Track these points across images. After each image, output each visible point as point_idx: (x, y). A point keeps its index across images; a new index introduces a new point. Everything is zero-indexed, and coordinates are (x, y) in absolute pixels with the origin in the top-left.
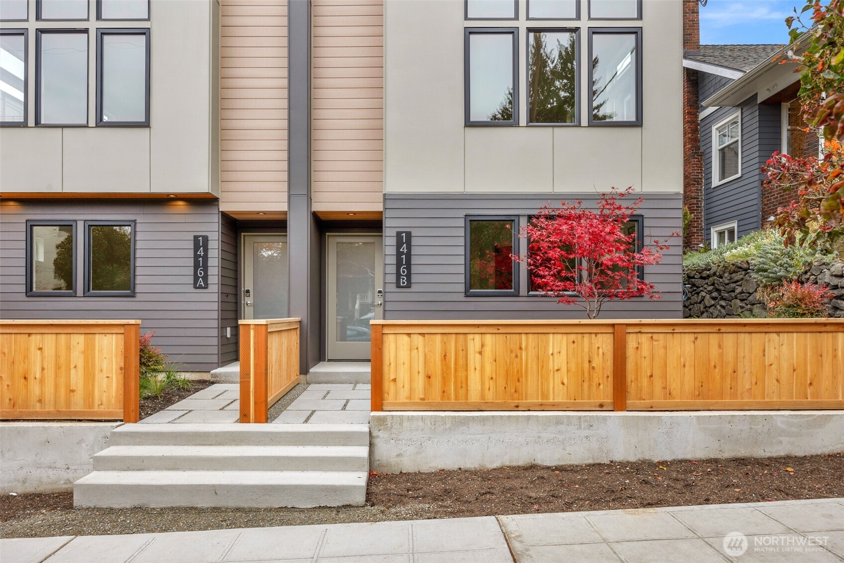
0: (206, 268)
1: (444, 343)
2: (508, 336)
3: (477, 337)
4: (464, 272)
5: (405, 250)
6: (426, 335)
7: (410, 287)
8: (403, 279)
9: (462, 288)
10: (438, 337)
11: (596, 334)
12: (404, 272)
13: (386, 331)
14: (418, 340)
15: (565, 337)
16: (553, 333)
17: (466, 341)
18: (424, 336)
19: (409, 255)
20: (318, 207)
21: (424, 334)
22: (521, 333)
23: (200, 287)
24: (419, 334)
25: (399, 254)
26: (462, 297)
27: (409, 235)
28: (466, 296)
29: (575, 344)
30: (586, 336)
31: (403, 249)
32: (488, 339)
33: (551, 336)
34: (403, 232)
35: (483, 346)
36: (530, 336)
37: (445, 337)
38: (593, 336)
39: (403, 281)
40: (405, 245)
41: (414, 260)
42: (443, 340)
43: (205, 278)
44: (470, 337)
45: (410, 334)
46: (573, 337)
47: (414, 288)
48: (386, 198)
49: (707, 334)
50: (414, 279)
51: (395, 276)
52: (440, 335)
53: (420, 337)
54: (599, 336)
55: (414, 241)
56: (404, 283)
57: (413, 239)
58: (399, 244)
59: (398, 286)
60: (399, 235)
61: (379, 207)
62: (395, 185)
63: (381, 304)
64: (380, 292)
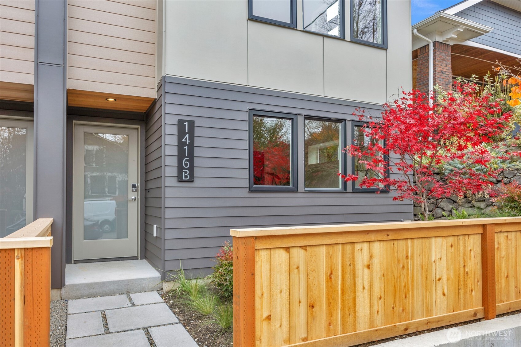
1: (330, 257)
2: (396, 243)
3: (366, 246)
4: (248, 167)
5: (188, 141)
6: (308, 248)
7: (192, 181)
8: (186, 172)
9: (246, 183)
10: (323, 250)
11: (469, 235)
12: (186, 165)
13: (259, 245)
14: (299, 255)
15: (445, 240)
16: (435, 237)
17: (353, 253)
18: (306, 250)
19: (192, 146)
21: (306, 246)
22: (407, 239)
24: (300, 247)
25: (181, 145)
26: (245, 193)
27: (192, 124)
28: (251, 191)
29: (453, 248)
30: (461, 237)
31: (186, 139)
32: (377, 247)
33: (433, 239)
34: (186, 121)
35: (371, 257)
36: (416, 241)
37: (331, 249)
38: (467, 237)
39: (186, 175)
40: (187, 135)
41: (197, 152)
42: (329, 252)
44: (358, 246)
45: (288, 248)
46: (451, 240)
47: (198, 182)
48: (163, 83)
50: (198, 172)
51: (176, 169)
52: (325, 247)
53: (301, 252)
54: (471, 237)
55: (198, 132)
56: (186, 177)
57: (196, 129)
58: (181, 134)
59: (180, 180)
60: (181, 124)
63: (135, 199)
64: (134, 186)
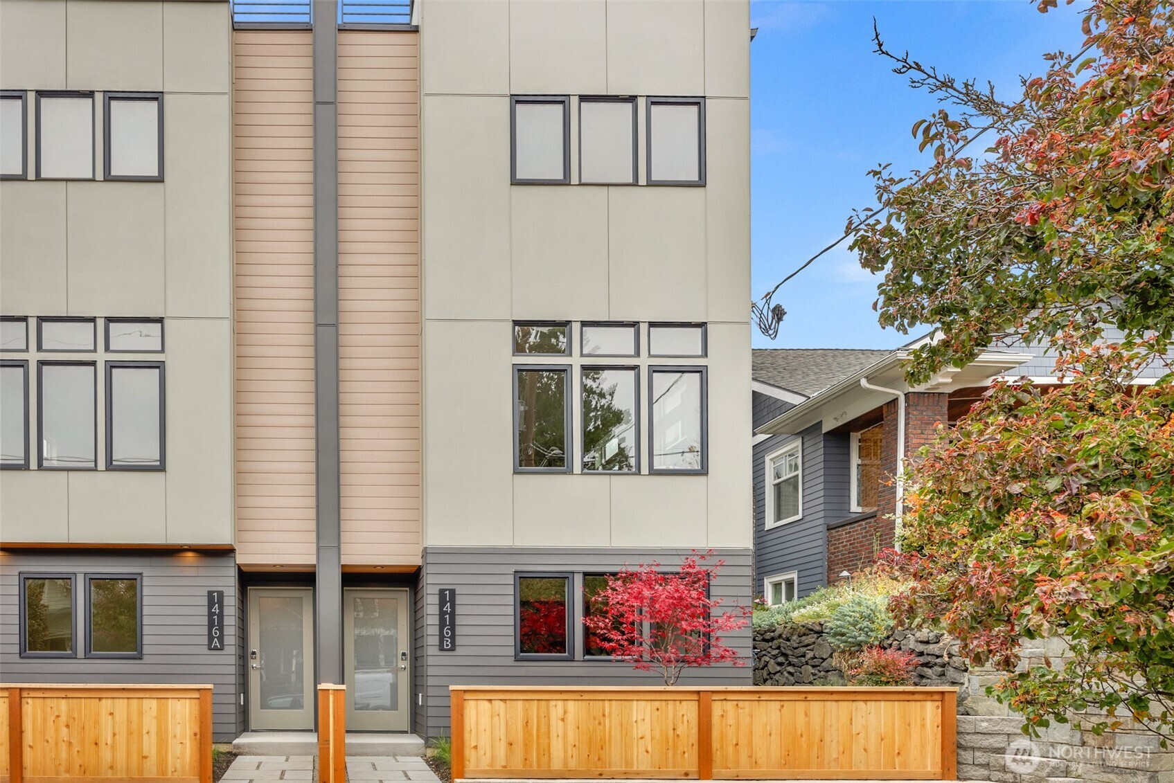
0: (221, 627)
1: (526, 710)
2: (591, 703)
3: (560, 704)
4: (513, 634)
5: (449, 610)
6: (508, 702)
7: (454, 650)
8: (447, 641)
9: (511, 651)
10: (520, 704)
11: (681, 701)
12: (447, 633)
13: (467, 696)
14: (499, 706)
15: (649, 703)
16: (637, 700)
17: (548, 708)
18: (506, 703)
19: (453, 615)
20: (347, 560)
21: (506, 700)
22: (604, 700)
23: (216, 649)
24: (501, 700)
25: (442, 614)
26: (511, 661)
27: (453, 592)
28: (516, 660)
29: (659, 711)
30: (670, 703)
31: (447, 608)
32: (571, 705)
33: (635, 702)
34: (446, 590)
35: (565, 712)
36: (614, 702)
37: (526, 702)
38: (678, 702)
39: (447, 643)
40: (449, 604)
41: (459, 621)
42: (525, 706)
43: (221, 639)
44: (553, 703)
45: (491, 700)
46: (657, 704)
47: (459, 651)
48: (425, 552)
49: (794, 702)
50: (459, 641)
51: (437, 638)
52: (521, 701)
53: (502, 704)
54: (683, 703)
55: (459, 600)
56: (447, 645)
57: (457, 597)
58: (442, 603)
59: (442, 649)
60: (442, 592)
61: (417, 561)
62: (437, 537)
63: (405, 669)
64: (404, 654)
